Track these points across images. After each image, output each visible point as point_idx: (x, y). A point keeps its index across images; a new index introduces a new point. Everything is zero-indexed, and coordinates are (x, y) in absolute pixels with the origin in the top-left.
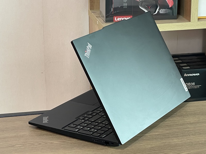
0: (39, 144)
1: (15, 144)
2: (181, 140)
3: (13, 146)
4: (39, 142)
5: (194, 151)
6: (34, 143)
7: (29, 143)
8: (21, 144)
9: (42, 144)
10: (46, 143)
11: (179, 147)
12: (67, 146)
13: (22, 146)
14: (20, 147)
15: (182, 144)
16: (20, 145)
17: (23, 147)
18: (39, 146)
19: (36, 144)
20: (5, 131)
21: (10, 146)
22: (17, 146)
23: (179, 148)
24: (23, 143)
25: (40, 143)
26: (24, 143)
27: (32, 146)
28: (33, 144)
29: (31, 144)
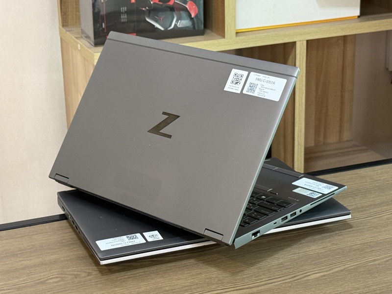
0: (87, 274)
1: (46, 279)
2: (322, 247)
3: (43, 283)
4: (87, 271)
5: (352, 265)
6: (79, 273)
7: (70, 275)
8: (57, 277)
9: (93, 274)
11: (324, 259)
12: (138, 273)
13: (60, 281)
14: (57, 282)
15: (327, 253)
16: (57, 280)
17: (63, 282)
18: (90, 277)
19: (83, 275)
20: (19, 256)
21: (38, 283)
22: (51, 281)
23: (324, 261)
24: (60, 275)
25: (89, 273)
26: (62, 274)
27: (78, 279)
28: (77, 275)
29: (74, 274)
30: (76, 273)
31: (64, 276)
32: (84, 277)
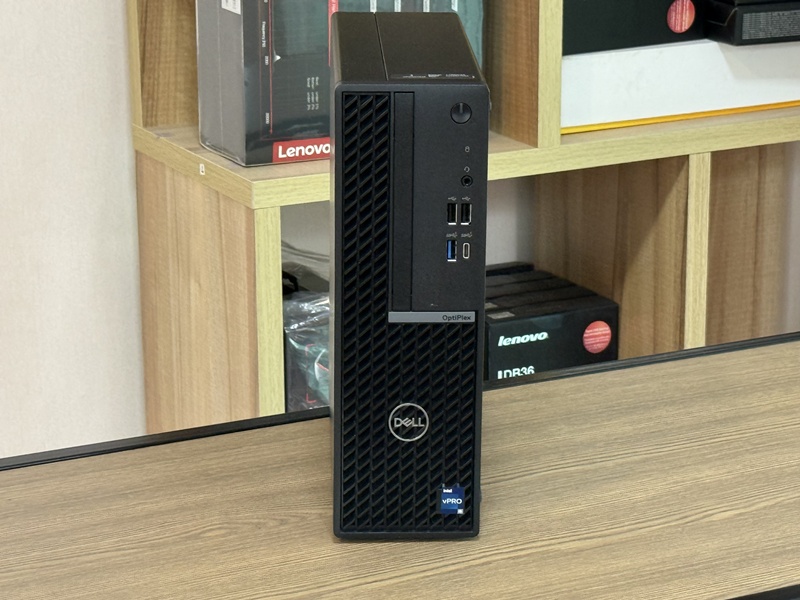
0: (279, 522)
1: (200, 531)
3: (197, 537)
4: (279, 518)
6: (264, 521)
7: (245, 524)
8: (220, 528)
9: (290, 522)
10: (303, 518)
13: (228, 534)
14: (223, 536)
16: (223, 532)
17: (235, 536)
18: (286, 527)
19: (272, 524)
21: (188, 538)
22: (210, 534)
24: (225, 525)
25: (282, 520)
26: (229, 523)
27: (263, 530)
28: (259, 523)
29: (253, 523)
30: (256, 521)
31: (234, 526)
32: (276, 527)
